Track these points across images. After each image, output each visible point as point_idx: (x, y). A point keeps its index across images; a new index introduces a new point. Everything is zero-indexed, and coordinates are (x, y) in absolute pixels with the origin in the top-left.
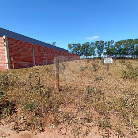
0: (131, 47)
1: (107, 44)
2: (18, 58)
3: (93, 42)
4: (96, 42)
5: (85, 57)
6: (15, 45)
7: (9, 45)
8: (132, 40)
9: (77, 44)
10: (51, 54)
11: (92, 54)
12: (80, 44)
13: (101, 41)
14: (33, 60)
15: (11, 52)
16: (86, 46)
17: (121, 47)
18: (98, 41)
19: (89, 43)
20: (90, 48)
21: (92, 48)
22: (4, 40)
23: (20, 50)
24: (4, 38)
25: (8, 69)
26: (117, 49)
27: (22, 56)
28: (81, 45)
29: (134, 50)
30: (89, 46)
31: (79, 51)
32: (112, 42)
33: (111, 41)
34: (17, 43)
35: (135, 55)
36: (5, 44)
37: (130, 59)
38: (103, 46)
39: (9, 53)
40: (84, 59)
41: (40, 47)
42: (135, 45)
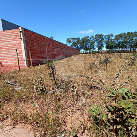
0: (131, 40)
1: (107, 38)
2: (34, 54)
3: (92, 36)
4: (96, 35)
5: (85, 52)
6: (30, 38)
7: (25, 39)
8: (132, 33)
9: (76, 38)
10: (60, 49)
11: (91, 48)
12: (79, 38)
13: (101, 35)
14: (46, 55)
15: (28, 46)
16: (85, 40)
17: (121, 40)
18: (98, 35)
19: (88, 37)
20: (89, 42)
21: (91, 42)
22: (21, 32)
23: (35, 44)
24: (21, 30)
25: (26, 67)
26: (117, 42)
27: (37, 51)
28: (81, 39)
29: (133, 43)
30: (89, 39)
31: (78, 46)
32: (112, 35)
33: (110, 35)
34: (32, 36)
35: (134, 48)
36: (22, 37)
37: (129, 52)
38: (103, 39)
39: (26, 47)
40: (83, 53)
41: (51, 41)
42: (134, 38)
